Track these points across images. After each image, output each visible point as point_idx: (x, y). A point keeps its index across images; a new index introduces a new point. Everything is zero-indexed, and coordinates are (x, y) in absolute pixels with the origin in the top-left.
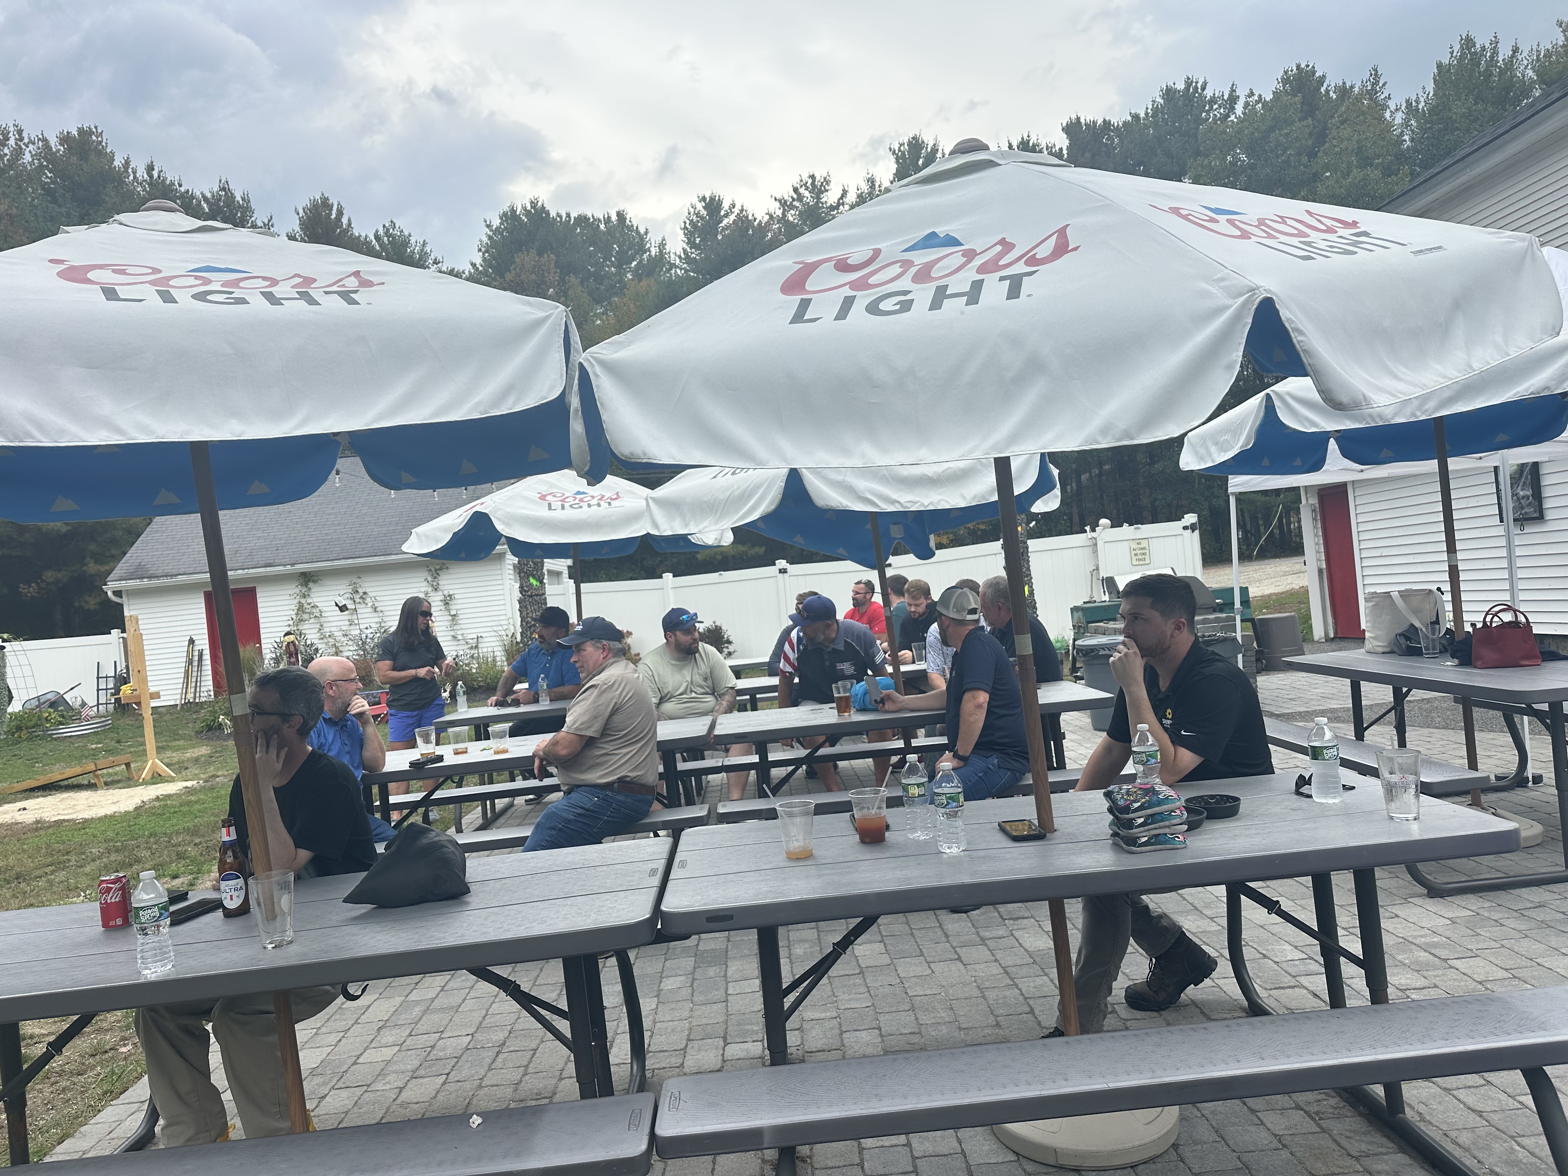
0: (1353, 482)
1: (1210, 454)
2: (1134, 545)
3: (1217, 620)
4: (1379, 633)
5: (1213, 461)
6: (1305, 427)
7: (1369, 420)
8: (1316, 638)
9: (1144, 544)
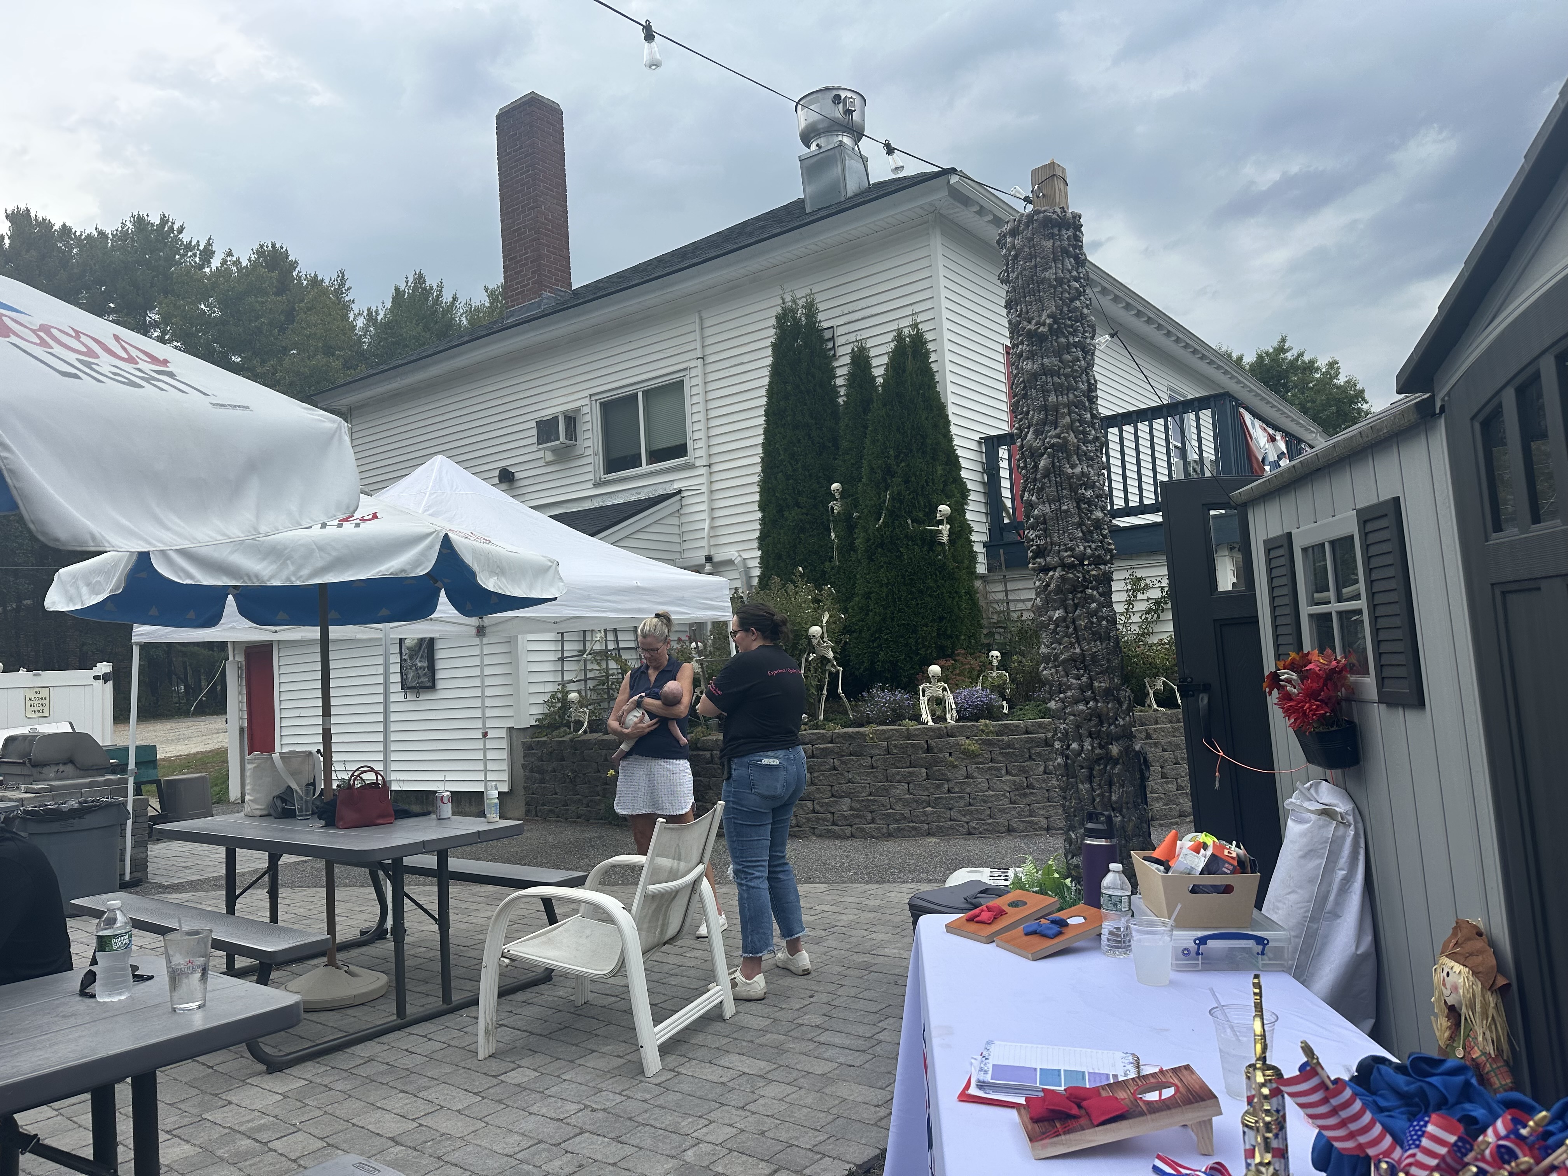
0: (279, 641)
1: (80, 595)
2: (31, 694)
3: (107, 783)
4: (258, 795)
5: (82, 603)
6: (180, 577)
7: (246, 578)
8: (232, 799)
9: (44, 693)
